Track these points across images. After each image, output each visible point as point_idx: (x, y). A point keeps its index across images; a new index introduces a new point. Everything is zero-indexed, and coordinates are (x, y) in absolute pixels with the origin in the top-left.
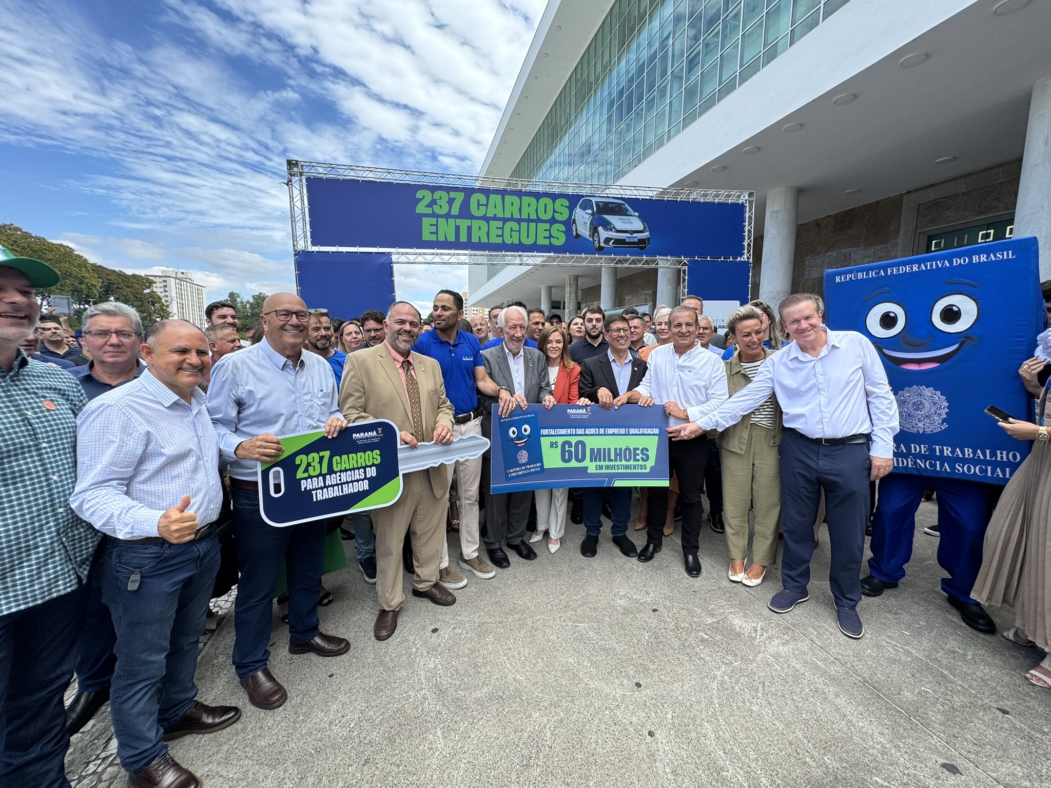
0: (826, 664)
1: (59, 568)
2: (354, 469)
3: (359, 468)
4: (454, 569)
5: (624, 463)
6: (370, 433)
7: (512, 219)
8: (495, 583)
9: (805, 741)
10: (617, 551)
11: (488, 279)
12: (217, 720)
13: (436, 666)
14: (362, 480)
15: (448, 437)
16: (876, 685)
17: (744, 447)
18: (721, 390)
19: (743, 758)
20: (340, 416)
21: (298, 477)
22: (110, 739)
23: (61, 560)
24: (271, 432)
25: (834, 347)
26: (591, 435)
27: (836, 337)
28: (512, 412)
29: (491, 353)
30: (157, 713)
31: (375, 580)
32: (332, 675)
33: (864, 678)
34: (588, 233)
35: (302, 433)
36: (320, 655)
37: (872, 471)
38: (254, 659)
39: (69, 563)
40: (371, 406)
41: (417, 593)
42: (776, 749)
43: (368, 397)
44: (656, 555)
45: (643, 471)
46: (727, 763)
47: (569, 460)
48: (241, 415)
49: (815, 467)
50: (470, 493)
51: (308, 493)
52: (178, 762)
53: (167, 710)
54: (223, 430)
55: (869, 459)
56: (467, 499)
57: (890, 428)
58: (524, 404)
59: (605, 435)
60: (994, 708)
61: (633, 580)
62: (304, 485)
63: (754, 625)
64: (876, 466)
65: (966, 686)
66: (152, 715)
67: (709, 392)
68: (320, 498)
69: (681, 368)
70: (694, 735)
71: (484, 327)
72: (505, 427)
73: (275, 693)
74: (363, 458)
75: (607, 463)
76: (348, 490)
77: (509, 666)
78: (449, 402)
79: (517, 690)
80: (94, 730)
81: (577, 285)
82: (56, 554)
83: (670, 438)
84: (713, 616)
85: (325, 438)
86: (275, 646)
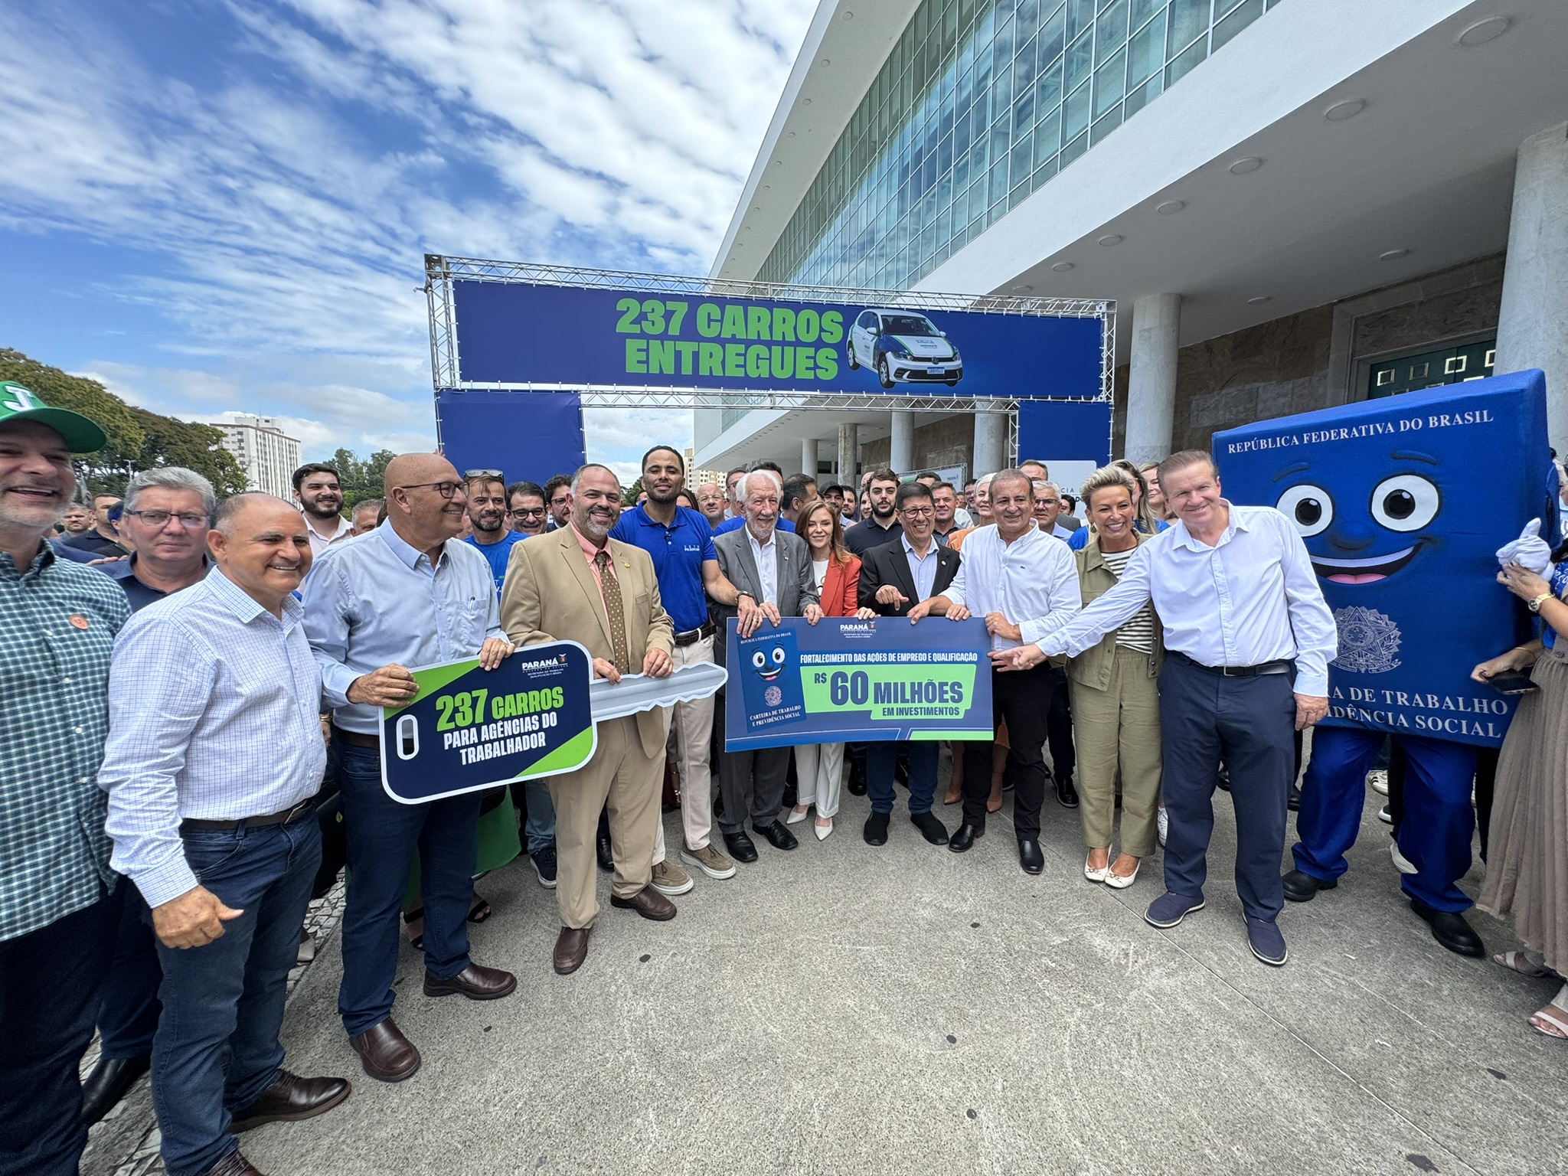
0: (1232, 1005)
1: (74, 869)
2: (524, 716)
3: (530, 715)
4: (674, 864)
5: (925, 704)
6: (549, 662)
7: (759, 341)
8: (735, 885)
9: (1203, 1123)
10: (918, 836)
11: (724, 430)
12: (314, 1100)
13: (646, 1014)
14: (536, 732)
15: (665, 666)
16: (1307, 1035)
17: (1106, 681)
18: (1070, 595)
19: (1110, 1149)
20: (502, 636)
21: (439, 729)
22: (149, 1130)
23: (77, 856)
24: (397, 663)
25: (1240, 530)
26: (876, 663)
27: (1241, 515)
28: (757, 629)
29: (728, 540)
30: (222, 1091)
31: (554, 883)
32: (490, 1028)
33: (1289, 1026)
34: (871, 362)
35: (444, 663)
36: (472, 998)
37: (1298, 716)
38: (372, 1005)
39: (89, 862)
40: (548, 622)
41: (618, 902)
42: (1160, 1135)
43: (545, 607)
44: (976, 841)
45: (954, 717)
46: (1086, 1157)
47: (843, 701)
48: (353, 638)
49: (1214, 710)
50: (697, 750)
51: (455, 752)
52: (254, 1164)
53: (238, 1085)
54: (327, 660)
55: (1293, 698)
56: (691, 758)
57: (1322, 652)
58: (776, 617)
59: (897, 663)
60: (1483, 1069)
61: (943, 879)
62: (450, 741)
63: (1124, 946)
64: (1303, 710)
65: (1441, 1036)
66: (214, 1094)
67: (1052, 598)
68: (472, 759)
69: (1010, 562)
70: (1035, 1115)
71: (718, 502)
72: (747, 652)
73: (402, 1057)
74: (537, 699)
75: (900, 705)
76: (515, 747)
77: (757, 1011)
78: (665, 614)
79: (769, 1048)
80: (125, 1116)
81: (856, 437)
82: (72, 847)
83: (995, 668)
84: (1062, 932)
85: (480, 670)
86: (401, 985)
